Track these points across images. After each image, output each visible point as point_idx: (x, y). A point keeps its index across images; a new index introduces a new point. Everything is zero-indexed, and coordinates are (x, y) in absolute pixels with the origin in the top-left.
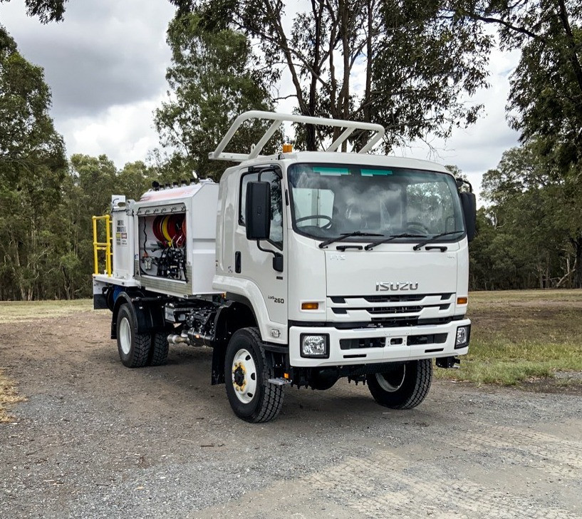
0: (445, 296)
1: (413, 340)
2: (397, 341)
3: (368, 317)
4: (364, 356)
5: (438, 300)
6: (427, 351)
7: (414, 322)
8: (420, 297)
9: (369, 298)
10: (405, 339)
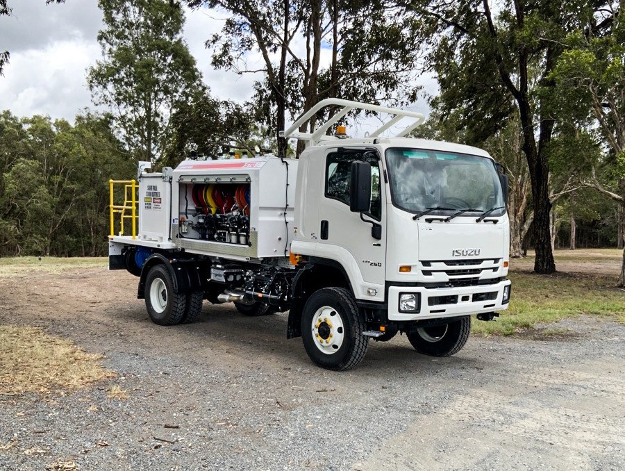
0: (496, 260)
1: (477, 297)
2: (465, 298)
3: (446, 278)
4: (444, 311)
5: (491, 264)
6: (485, 307)
7: (475, 282)
8: (479, 261)
9: (448, 262)
10: (471, 297)
